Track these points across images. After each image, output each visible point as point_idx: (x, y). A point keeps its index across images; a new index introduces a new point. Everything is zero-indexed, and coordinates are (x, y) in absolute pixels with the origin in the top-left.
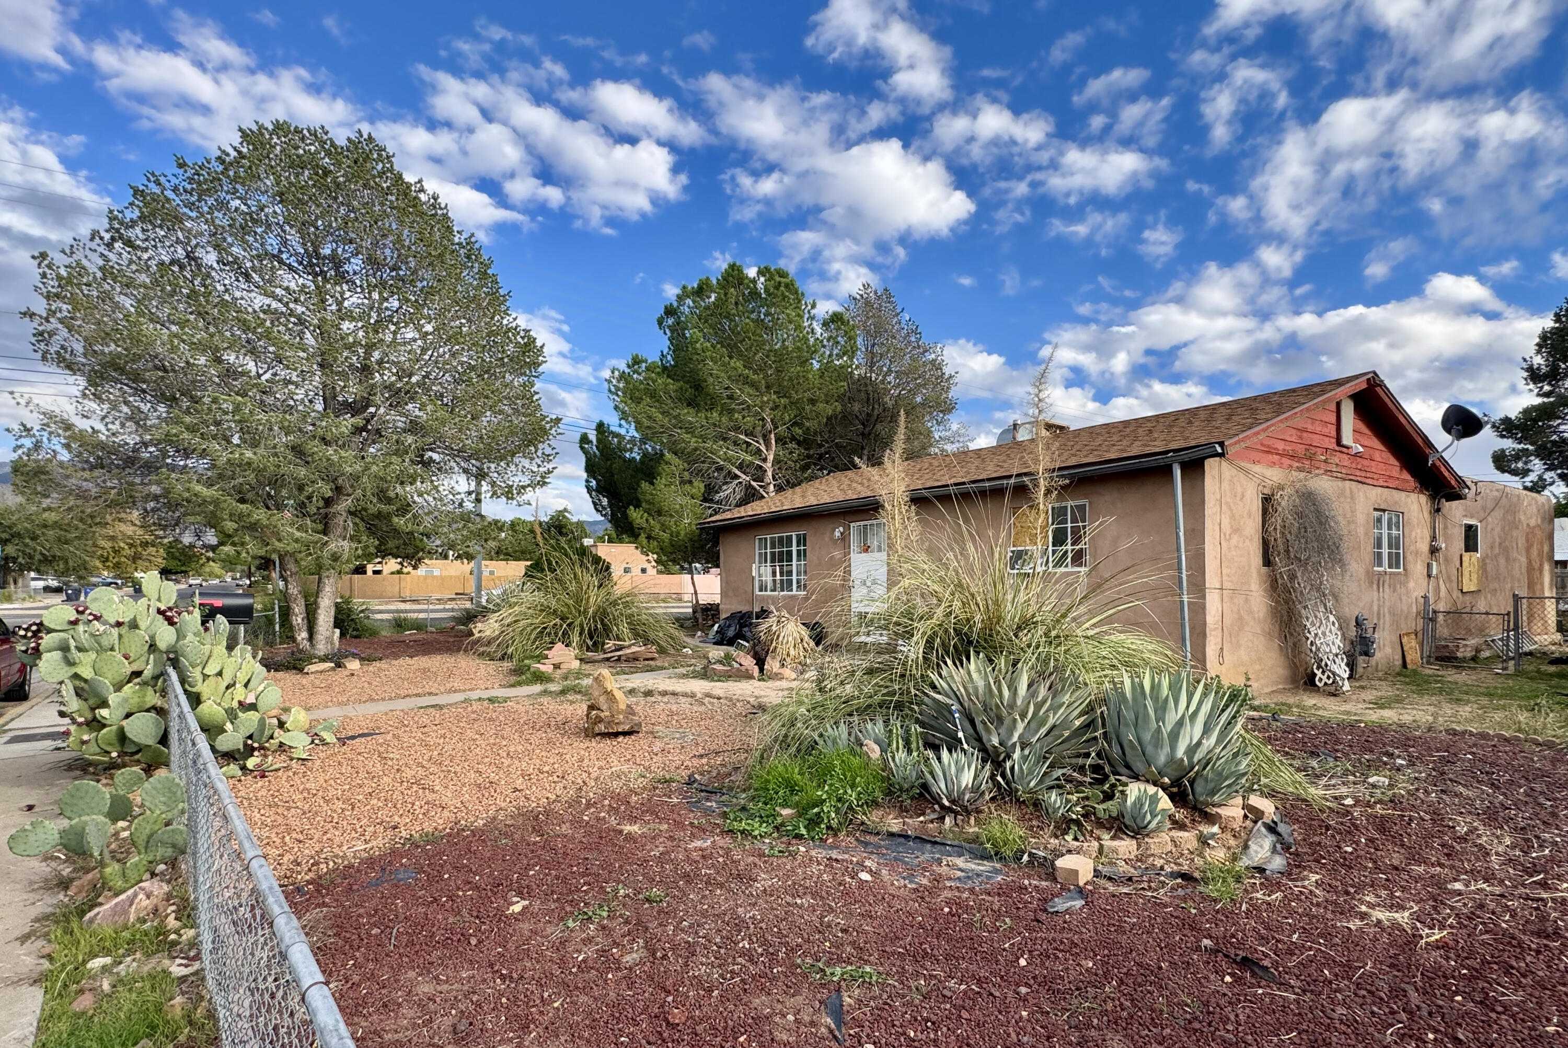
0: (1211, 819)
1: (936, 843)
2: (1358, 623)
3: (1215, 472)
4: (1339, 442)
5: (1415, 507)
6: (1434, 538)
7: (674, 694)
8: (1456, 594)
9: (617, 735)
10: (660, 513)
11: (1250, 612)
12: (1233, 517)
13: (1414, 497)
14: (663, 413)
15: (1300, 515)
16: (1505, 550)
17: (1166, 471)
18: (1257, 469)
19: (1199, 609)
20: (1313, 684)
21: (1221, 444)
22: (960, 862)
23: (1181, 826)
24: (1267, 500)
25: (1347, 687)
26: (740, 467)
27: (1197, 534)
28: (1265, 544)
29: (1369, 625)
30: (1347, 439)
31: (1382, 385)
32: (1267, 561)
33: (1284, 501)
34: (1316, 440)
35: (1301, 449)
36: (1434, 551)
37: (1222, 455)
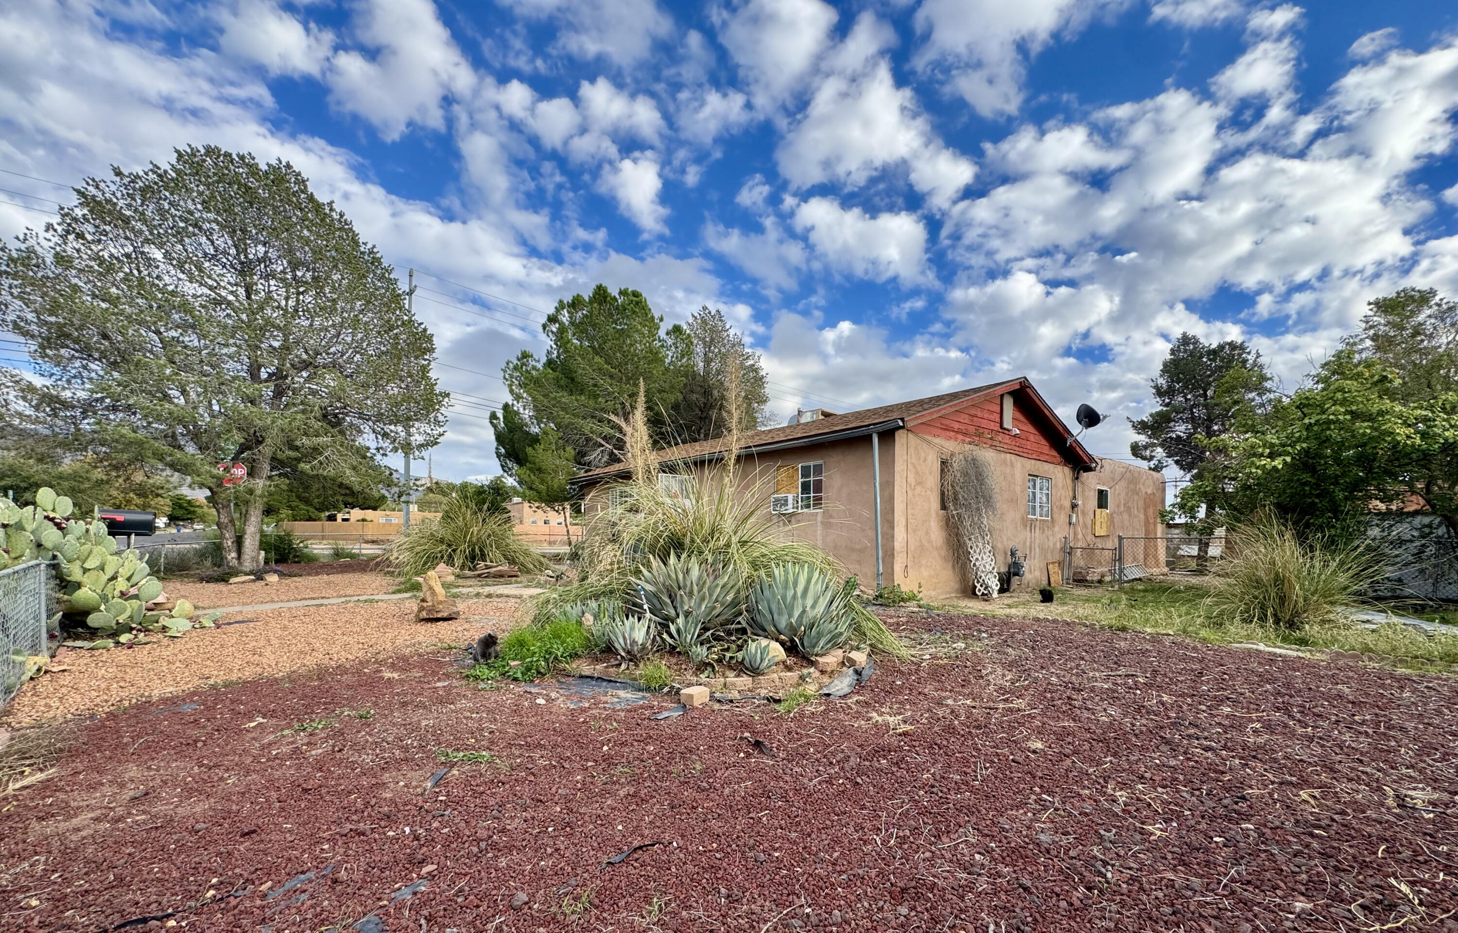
0: (812, 663)
1: (610, 681)
2: (1013, 554)
3: (904, 441)
4: (1001, 427)
5: (1060, 475)
6: (1074, 497)
7: (507, 596)
8: (1090, 538)
9: (438, 620)
10: (540, 470)
11: (930, 542)
12: (917, 473)
13: (1059, 468)
14: (544, 396)
15: (965, 474)
16: (1128, 509)
17: (868, 439)
18: (937, 440)
19: (890, 537)
20: (974, 594)
21: (902, 419)
22: (622, 693)
23: (789, 669)
24: (943, 463)
25: (995, 595)
26: (605, 438)
27: (888, 484)
28: (943, 494)
29: (1019, 554)
30: (1008, 423)
31: (1031, 387)
32: (944, 507)
33: (957, 464)
34: (984, 424)
35: (972, 429)
36: (1074, 506)
37: (903, 427)
